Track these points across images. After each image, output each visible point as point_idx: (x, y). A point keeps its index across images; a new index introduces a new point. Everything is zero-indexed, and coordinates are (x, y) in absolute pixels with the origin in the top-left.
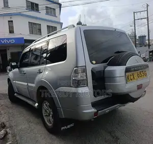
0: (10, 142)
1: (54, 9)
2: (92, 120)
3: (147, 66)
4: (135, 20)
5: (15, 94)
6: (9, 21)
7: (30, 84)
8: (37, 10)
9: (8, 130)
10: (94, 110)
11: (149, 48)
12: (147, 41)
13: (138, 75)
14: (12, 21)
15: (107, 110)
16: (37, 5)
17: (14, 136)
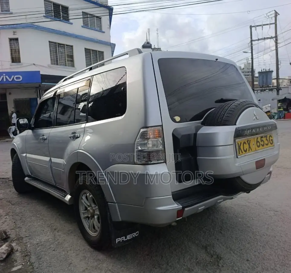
0: (20, 267)
1: (99, 18)
2: (174, 224)
3: (274, 127)
4: (252, 41)
5: (26, 179)
6: (11, 40)
7: (54, 160)
8: (66, 19)
9: (14, 244)
10: (176, 206)
11: (278, 94)
12: (275, 81)
13: (257, 142)
14: (17, 39)
15: (201, 206)
16: (66, 9)
17: (26, 255)
